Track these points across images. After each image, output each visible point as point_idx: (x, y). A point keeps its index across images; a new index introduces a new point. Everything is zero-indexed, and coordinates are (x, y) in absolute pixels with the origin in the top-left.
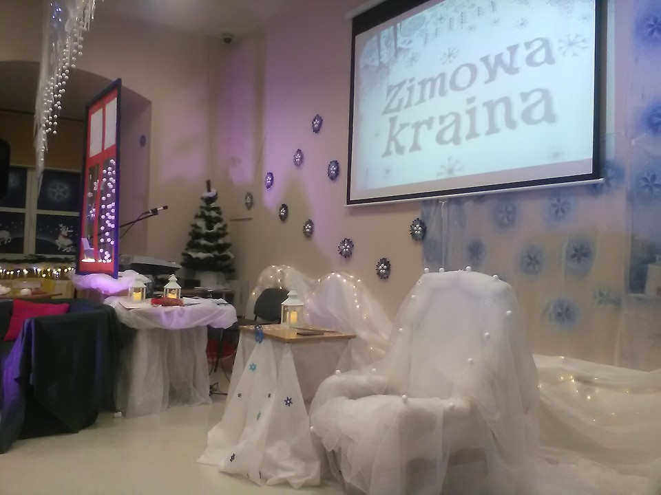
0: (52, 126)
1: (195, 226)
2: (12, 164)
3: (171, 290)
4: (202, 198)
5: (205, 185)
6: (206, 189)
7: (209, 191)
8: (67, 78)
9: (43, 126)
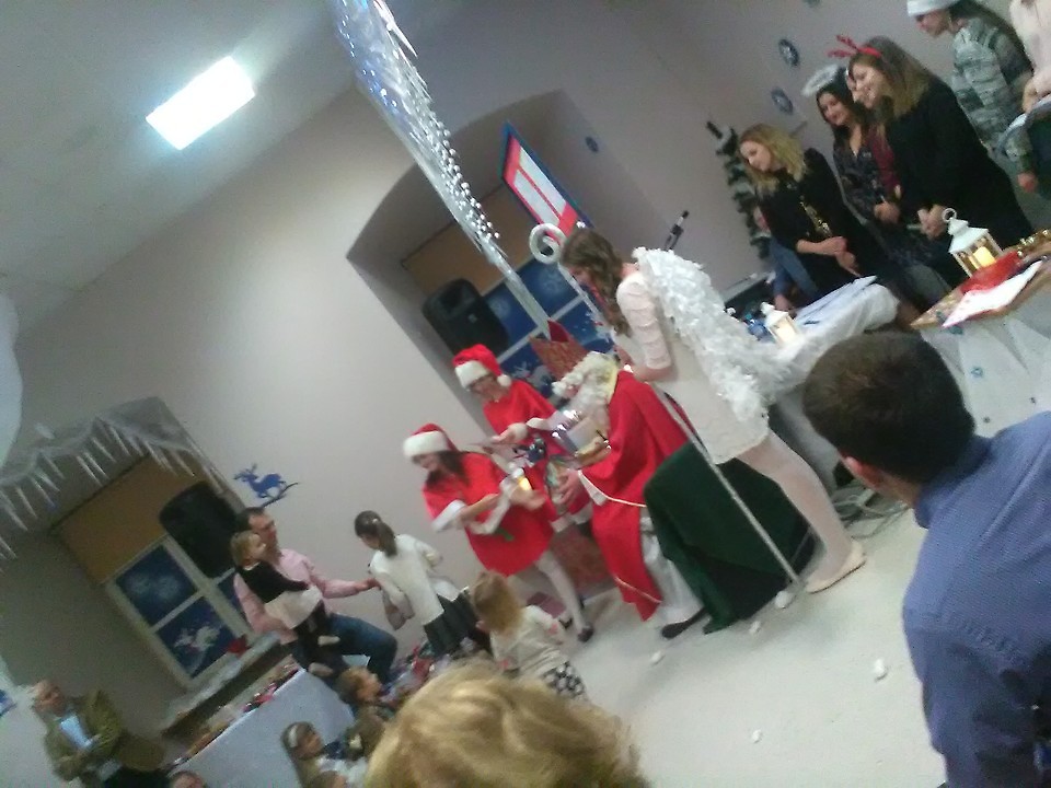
0: (489, 230)
1: (739, 196)
2: (483, 294)
5: (709, 133)
6: (714, 138)
7: (719, 135)
8: (456, 168)
9: (480, 233)
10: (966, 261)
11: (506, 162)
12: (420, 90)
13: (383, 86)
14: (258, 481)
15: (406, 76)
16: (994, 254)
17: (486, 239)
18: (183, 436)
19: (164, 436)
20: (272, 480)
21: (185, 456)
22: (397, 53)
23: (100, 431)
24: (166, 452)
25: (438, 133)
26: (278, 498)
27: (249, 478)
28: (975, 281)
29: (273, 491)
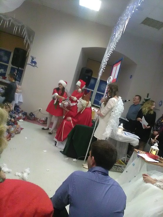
0: (103, 69)
2: (92, 77)
3: (120, 128)
4: (144, 99)
5: (147, 95)
7: (148, 97)
8: (110, 55)
9: (102, 68)
10: (151, 150)
11: (117, 63)
12: (118, 39)
13: (115, 33)
14: (33, 60)
15: (119, 34)
16: (156, 154)
17: (102, 70)
18: (31, 42)
19: (29, 38)
20: (35, 63)
21: (29, 45)
22: (122, 30)
23: (22, 27)
24: (27, 41)
25: (113, 48)
26: (33, 66)
27: (33, 59)
28: (149, 154)
29: (33, 64)
